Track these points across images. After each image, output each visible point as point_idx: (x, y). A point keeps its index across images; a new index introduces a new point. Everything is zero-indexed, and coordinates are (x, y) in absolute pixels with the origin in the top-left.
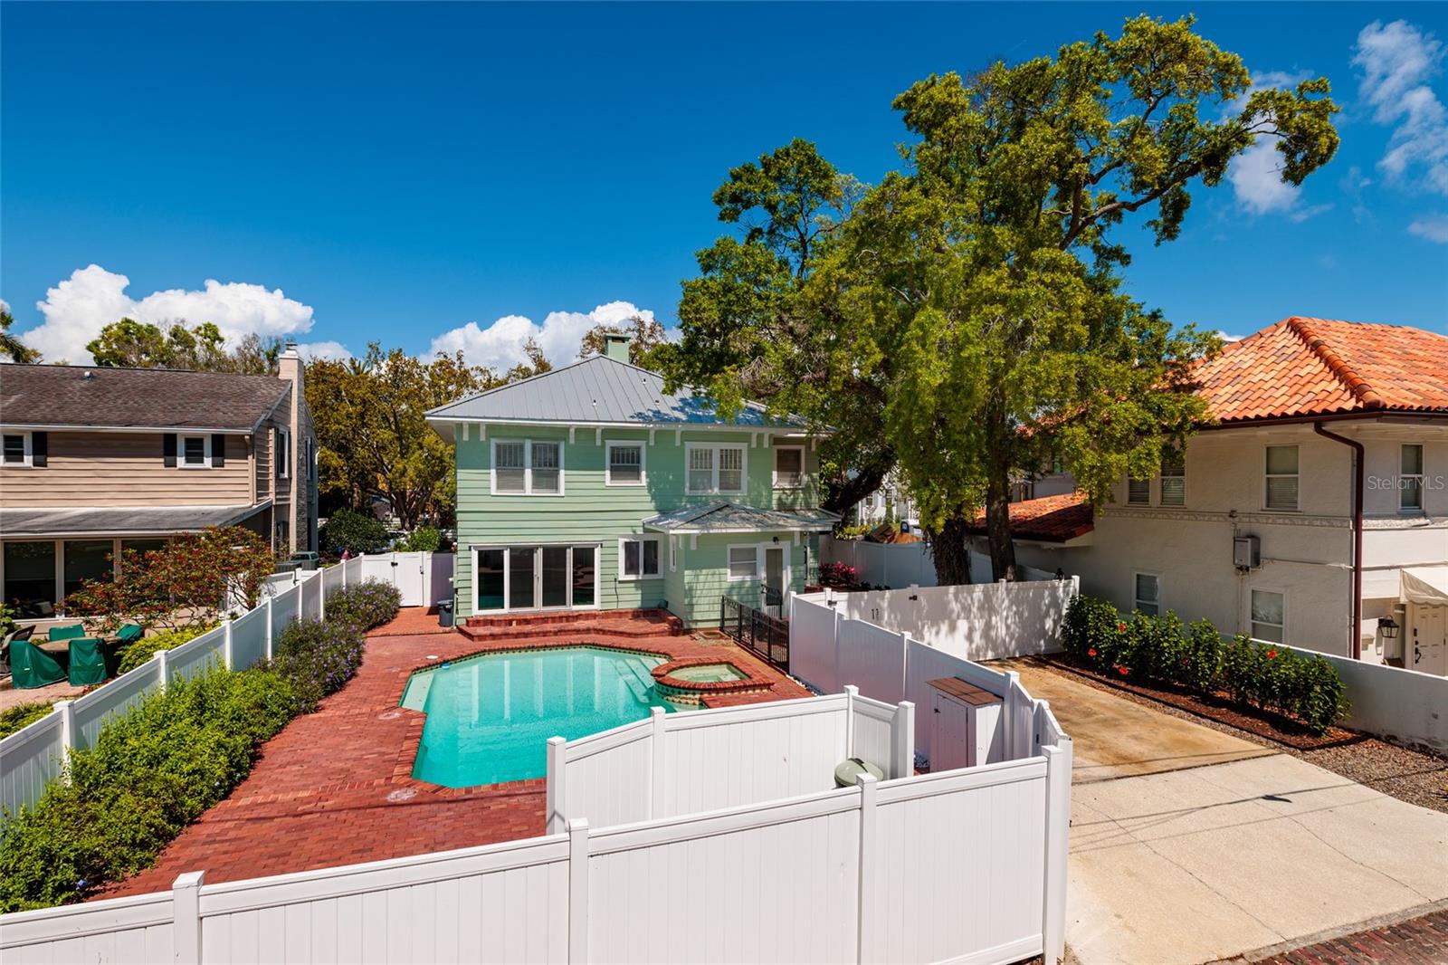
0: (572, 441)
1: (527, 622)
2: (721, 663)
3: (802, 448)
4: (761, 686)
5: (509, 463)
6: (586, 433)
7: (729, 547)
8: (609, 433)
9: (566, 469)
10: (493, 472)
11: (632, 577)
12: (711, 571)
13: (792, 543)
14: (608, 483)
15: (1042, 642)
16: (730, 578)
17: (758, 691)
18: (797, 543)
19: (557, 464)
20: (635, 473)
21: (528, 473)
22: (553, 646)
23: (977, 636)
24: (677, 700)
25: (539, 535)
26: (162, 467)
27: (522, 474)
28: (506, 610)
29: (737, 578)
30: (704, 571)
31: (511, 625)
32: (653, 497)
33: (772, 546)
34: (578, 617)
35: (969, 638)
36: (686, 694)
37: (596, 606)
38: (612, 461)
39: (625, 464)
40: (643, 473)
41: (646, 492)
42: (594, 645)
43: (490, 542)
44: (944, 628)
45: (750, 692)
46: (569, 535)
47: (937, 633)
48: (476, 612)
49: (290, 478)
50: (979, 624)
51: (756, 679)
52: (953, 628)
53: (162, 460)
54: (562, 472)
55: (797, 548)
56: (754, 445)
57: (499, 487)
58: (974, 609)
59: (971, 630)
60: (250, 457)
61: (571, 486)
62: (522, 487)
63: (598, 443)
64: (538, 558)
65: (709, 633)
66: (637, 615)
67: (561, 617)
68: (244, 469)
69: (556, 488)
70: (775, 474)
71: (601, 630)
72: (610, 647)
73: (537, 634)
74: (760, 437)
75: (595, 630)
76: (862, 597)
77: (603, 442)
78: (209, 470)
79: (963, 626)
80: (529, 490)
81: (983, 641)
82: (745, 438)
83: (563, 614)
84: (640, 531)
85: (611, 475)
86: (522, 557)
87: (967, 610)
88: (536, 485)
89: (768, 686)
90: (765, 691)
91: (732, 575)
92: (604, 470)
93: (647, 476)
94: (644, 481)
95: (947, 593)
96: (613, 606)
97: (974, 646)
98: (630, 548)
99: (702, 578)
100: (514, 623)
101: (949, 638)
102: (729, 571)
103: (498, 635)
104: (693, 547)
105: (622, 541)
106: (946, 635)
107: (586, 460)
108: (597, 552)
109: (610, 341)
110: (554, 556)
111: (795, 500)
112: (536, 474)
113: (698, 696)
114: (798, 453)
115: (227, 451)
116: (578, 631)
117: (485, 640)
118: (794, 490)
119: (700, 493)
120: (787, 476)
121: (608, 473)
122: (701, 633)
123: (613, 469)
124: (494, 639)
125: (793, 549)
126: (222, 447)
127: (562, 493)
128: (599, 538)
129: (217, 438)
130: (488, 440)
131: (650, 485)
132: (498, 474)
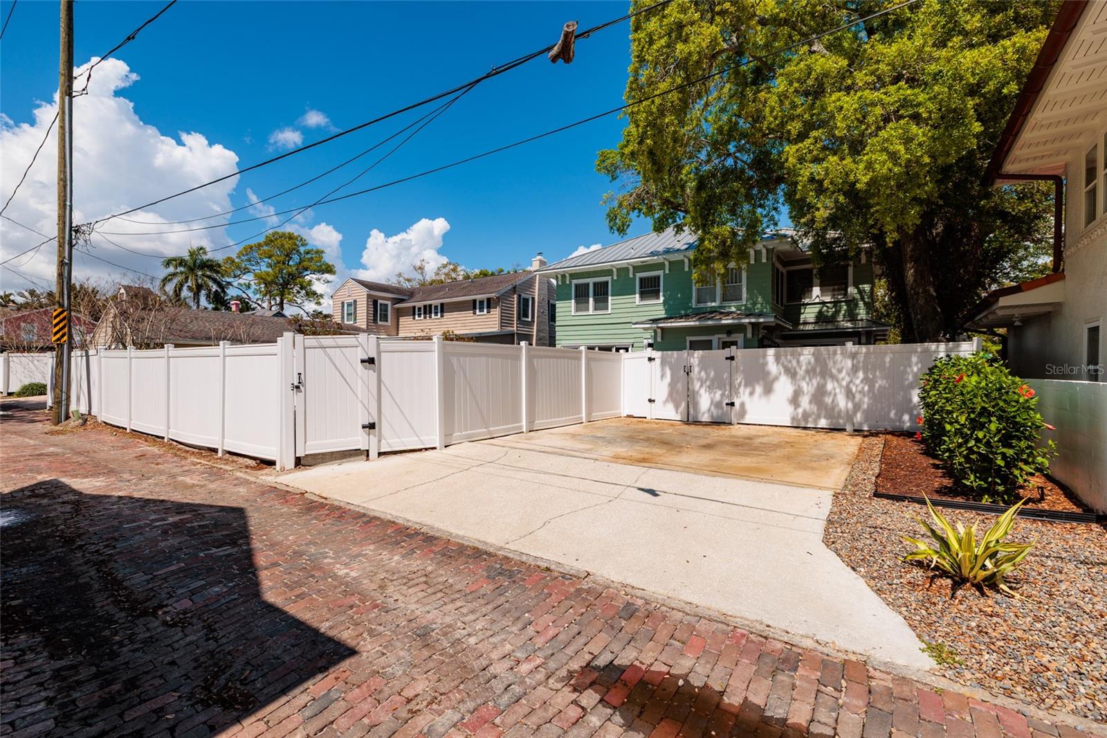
0: (615, 278)
5: (581, 295)
6: (623, 271)
8: (637, 269)
9: (612, 296)
10: (573, 301)
14: (637, 303)
15: (906, 417)
19: (607, 294)
20: (656, 294)
21: (591, 300)
23: (805, 402)
25: (597, 339)
26: (472, 315)
27: (588, 302)
32: (666, 310)
33: (725, 338)
35: (795, 401)
38: (641, 287)
39: (649, 288)
40: (661, 294)
41: (662, 308)
43: (571, 344)
44: (759, 389)
46: (613, 339)
47: (752, 394)
49: (533, 321)
50: (808, 388)
52: (768, 390)
53: (472, 312)
54: (610, 298)
56: (752, 262)
57: (575, 311)
58: (801, 372)
59: (797, 395)
60: (498, 308)
61: (615, 306)
62: (588, 309)
63: (631, 276)
68: (495, 314)
69: (606, 308)
76: (672, 355)
77: (634, 275)
78: (486, 315)
79: (784, 387)
80: (591, 311)
81: (815, 408)
85: (640, 297)
87: (792, 373)
88: (595, 308)
92: (635, 294)
93: (664, 296)
94: (662, 299)
95: (765, 356)
97: (800, 411)
101: (764, 400)
104: (659, 339)
106: (760, 396)
107: (624, 288)
112: (596, 301)
119: (702, 305)
121: (637, 296)
123: (641, 293)
125: (746, 340)
126: (490, 304)
127: (610, 311)
128: (632, 341)
129: (489, 300)
130: (571, 282)
131: (665, 303)
132: (577, 302)
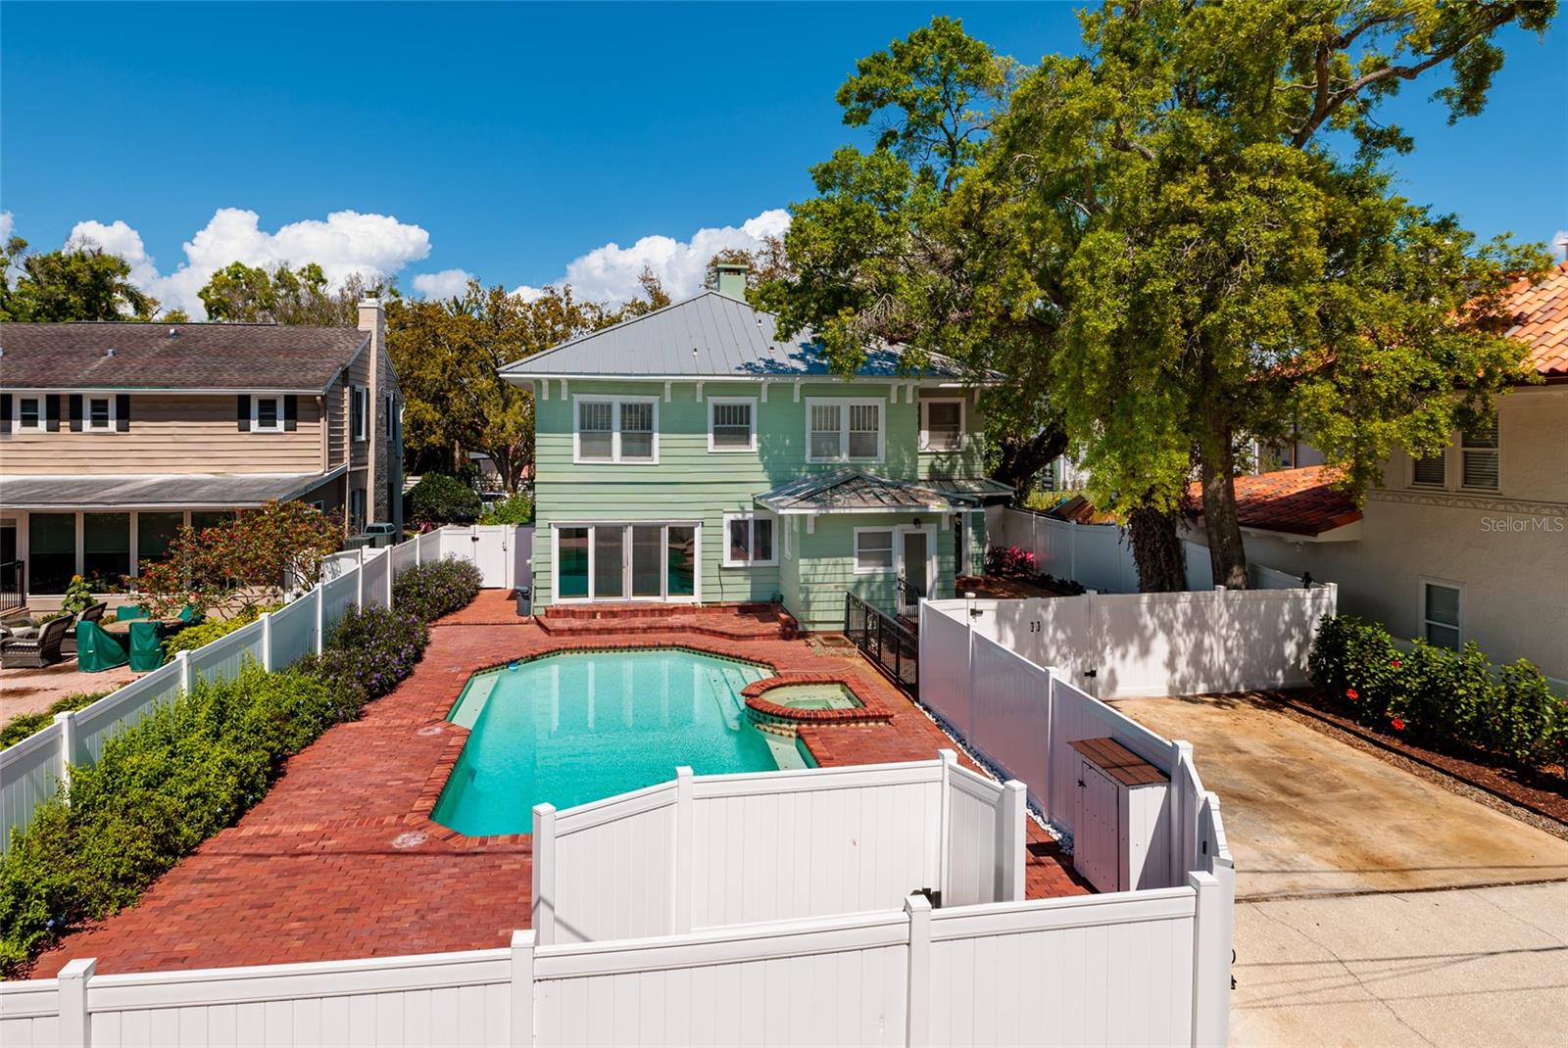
0: (668, 399)
1: (614, 614)
2: (833, 682)
3: (963, 401)
4: (876, 718)
5: (594, 426)
6: (684, 390)
7: (857, 530)
8: (711, 388)
9: (660, 432)
10: (576, 436)
11: (740, 564)
12: (832, 560)
13: (939, 527)
14: (711, 449)
15: (1280, 673)
16: (858, 569)
17: (872, 724)
18: (946, 526)
19: (650, 427)
20: (743, 435)
21: (617, 437)
22: (639, 647)
23: (1182, 663)
24: (769, 729)
25: (629, 511)
26: (236, 431)
27: (610, 439)
28: (590, 599)
29: (866, 570)
30: (824, 561)
31: (595, 617)
32: (766, 466)
33: (911, 529)
34: (674, 610)
35: (1171, 665)
36: (781, 722)
37: (696, 598)
38: (716, 423)
39: (732, 425)
40: (754, 437)
41: (757, 459)
42: (687, 648)
43: (573, 519)
44: (1133, 650)
45: (862, 725)
46: (664, 513)
47: (1124, 657)
48: (556, 600)
49: (368, 441)
50: (1186, 644)
51: (871, 709)
52: (1145, 651)
53: (236, 424)
54: (656, 436)
55: (945, 533)
56: (894, 401)
57: (583, 454)
58: (1178, 626)
59: (1173, 655)
60: (322, 420)
61: (666, 452)
62: (609, 454)
63: (699, 399)
64: (628, 538)
65: (830, 638)
66: (744, 610)
67: (653, 611)
68: (314, 434)
69: (649, 454)
70: (925, 435)
71: (698, 629)
72: (705, 651)
73: (623, 630)
74: (902, 389)
75: (691, 628)
76: (1017, 605)
77: (704, 398)
78: (281, 434)
79: (1160, 646)
80: (617, 456)
81: (1192, 670)
82: (883, 391)
83: (656, 606)
84: (749, 507)
85: (715, 438)
86: (610, 536)
87: (1168, 628)
88: (625, 453)
89: (886, 718)
90: (882, 724)
91: (860, 566)
92: (706, 432)
93: (759, 440)
94: (754, 445)
95: (1138, 603)
96: (716, 598)
97: (1178, 676)
98: (738, 528)
99: (821, 569)
100: (598, 616)
101: (1140, 664)
102: (856, 560)
103: (577, 630)
104: (810, 530)
105: (728, 518)
106: (1135, 659)
107: (684, 424)
108: (698, 531)
109: (722, 274)
110: (646, 535)
111: (953, 466)
112: (626, 439)
113: (794, 727)
114: (957, 406)
115: (299, 414)
116: (671, 629)
117: (562, 635)
118: (950, 455)
119: (824, 460)
120: (941, 436)
121: (711, 436)
122: (820, 637)
123: (717, 432)
124: (573, 635)
125: (940, 533)
126: (295, 410)
127: (656, 462)
128: (700, 515)
129: (291, 401)
130: (570, 398)
131: (762, 452)
132: (582, 439)
